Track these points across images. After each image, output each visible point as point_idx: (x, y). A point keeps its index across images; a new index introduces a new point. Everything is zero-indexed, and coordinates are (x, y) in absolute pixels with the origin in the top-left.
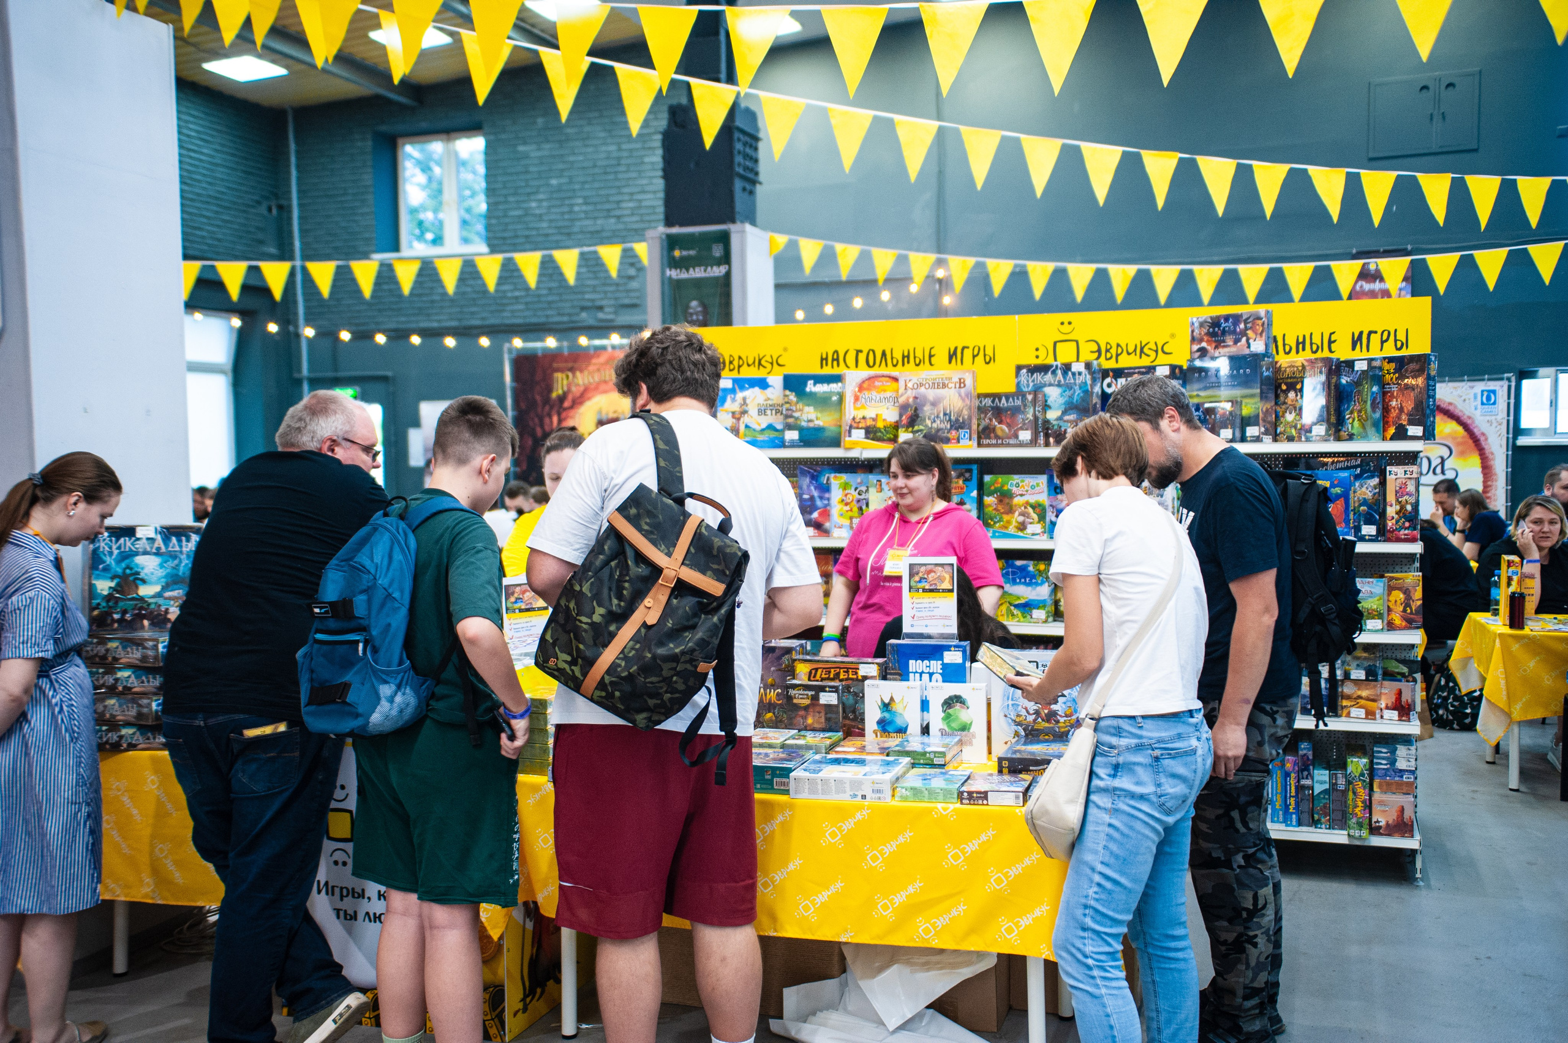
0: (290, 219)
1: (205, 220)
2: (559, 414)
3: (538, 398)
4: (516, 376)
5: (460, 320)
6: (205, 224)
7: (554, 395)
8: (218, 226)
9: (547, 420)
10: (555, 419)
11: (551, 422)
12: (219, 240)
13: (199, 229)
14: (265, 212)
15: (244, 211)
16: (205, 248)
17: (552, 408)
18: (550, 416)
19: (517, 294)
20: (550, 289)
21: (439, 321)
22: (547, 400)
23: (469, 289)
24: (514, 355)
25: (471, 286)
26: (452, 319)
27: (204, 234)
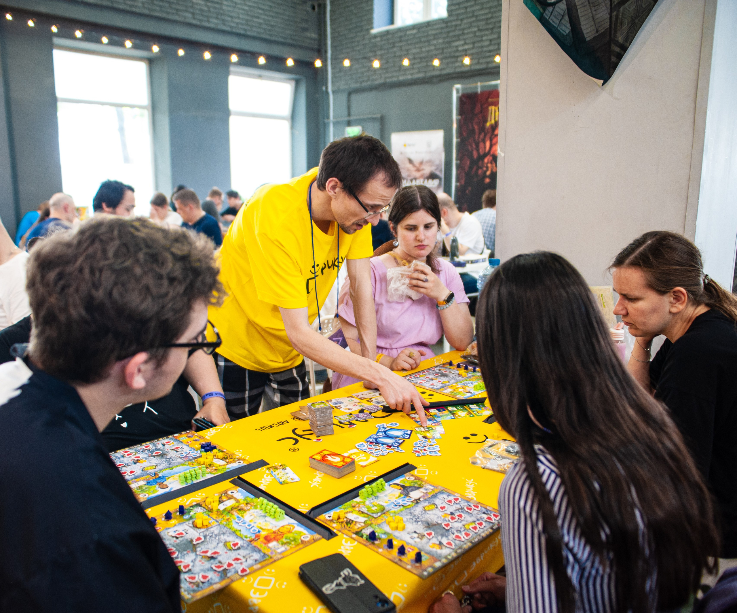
0: (325, 13)
1: (261, 12)
2: (491, 140)
3: (476, 127)
4: (461, 111)
5: (425, 72)
6: (261, 14)
7: (488, 124)
8: (272, 17)
9: (481, 145)
10: (488, 144)
11: (485, 147)
12: (272, 26)
13: (258, 18)
14: (310, 9)
15: (294, 8)
16: (262, 31)
17: (485, 135)
18: (484, 141)
19: (467, 47)
20: (491, 40)
21: (412, 74)
22: (482, 129)
23: (433, 48)
24: (460, 94)
25: (435, 45)
26: (419, 72)
27: (261, 21)
